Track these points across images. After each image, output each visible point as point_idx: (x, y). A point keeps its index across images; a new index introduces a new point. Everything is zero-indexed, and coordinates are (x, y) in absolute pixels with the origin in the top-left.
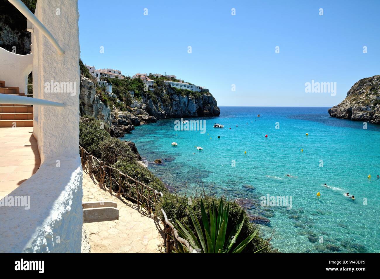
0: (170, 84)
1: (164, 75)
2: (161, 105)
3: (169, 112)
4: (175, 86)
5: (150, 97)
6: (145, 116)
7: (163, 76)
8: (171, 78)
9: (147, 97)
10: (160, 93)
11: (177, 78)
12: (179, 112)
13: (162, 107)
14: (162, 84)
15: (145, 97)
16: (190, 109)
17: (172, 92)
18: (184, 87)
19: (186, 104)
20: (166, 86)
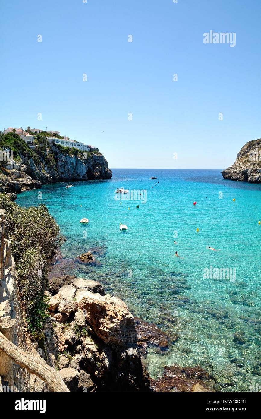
0: (54, 141)
1: (45, 131)
2: (45, 166)
3: (55, 174)
4: (60, 144)
5: (32, 157)
6: (28, 180)
7: (43, 132)
8: (54, 134)
9: (27, 156)
10: (43, 151)
11: (61, 135)
12: (66, 175)
13: (46, 168)
14: (44, 141)
15: (25, 156)
16: (78, 171)
17: (57, 150)
18: (71, 145)
19: (75, 165)
20: (50, 143)
